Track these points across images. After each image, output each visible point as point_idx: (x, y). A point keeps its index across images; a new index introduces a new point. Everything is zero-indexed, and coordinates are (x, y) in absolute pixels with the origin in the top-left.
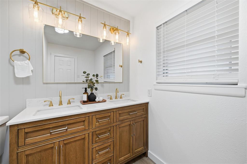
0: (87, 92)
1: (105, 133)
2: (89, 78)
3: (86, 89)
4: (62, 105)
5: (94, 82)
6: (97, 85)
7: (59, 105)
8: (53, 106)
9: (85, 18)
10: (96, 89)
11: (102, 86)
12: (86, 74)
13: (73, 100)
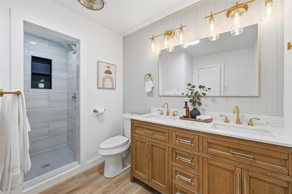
0: (188, 106)
1: (187, 157)
2: (195, 91)
3: (186, 103)
4: (169, 115)
5: (201, 94)
6: (206, 99)
7: (166, 115)
8: (163, 114)
9: (186, 26)
10: (200, 104)
11: (214, 101)
12: (191, 86)
13: (177, 113)
